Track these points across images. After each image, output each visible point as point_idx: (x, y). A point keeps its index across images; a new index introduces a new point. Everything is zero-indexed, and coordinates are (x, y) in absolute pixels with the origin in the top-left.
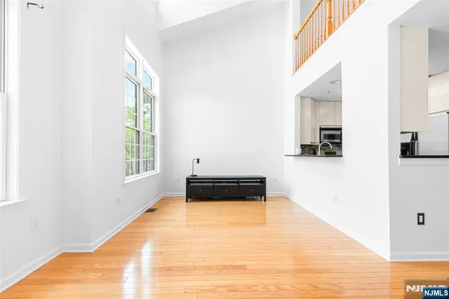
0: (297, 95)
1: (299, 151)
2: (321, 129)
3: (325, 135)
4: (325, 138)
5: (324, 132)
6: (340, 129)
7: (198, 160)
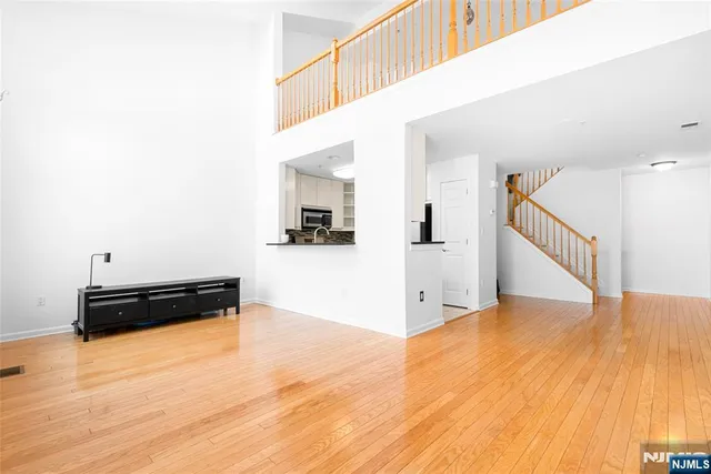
0: (281, 163)
1: (285, 238)
2: (303, 210)
3: (307, 218)
4: (307, 222)
5: (306, 214)
6: (330, 212)
7: (109, 255)
